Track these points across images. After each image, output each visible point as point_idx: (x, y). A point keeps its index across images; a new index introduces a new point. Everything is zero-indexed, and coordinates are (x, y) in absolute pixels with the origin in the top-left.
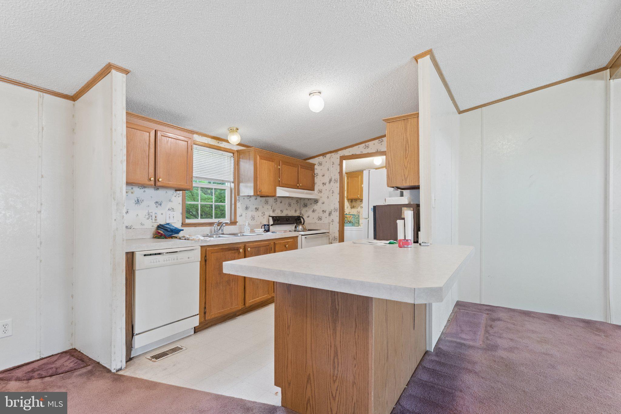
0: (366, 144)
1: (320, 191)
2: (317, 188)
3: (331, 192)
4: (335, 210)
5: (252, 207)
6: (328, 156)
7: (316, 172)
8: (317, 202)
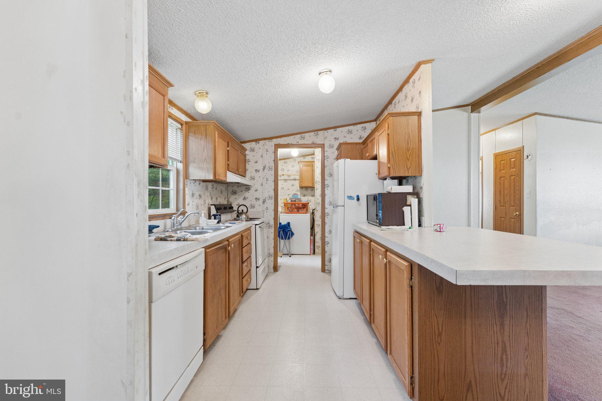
0: (302, 135)
1: (253, 178)
2: (248, 174)
3: (265, 179)
4: (270, 198)
5: (197, 194)
6: (261, 142)
7: (247, 157)
8: (249, 190)
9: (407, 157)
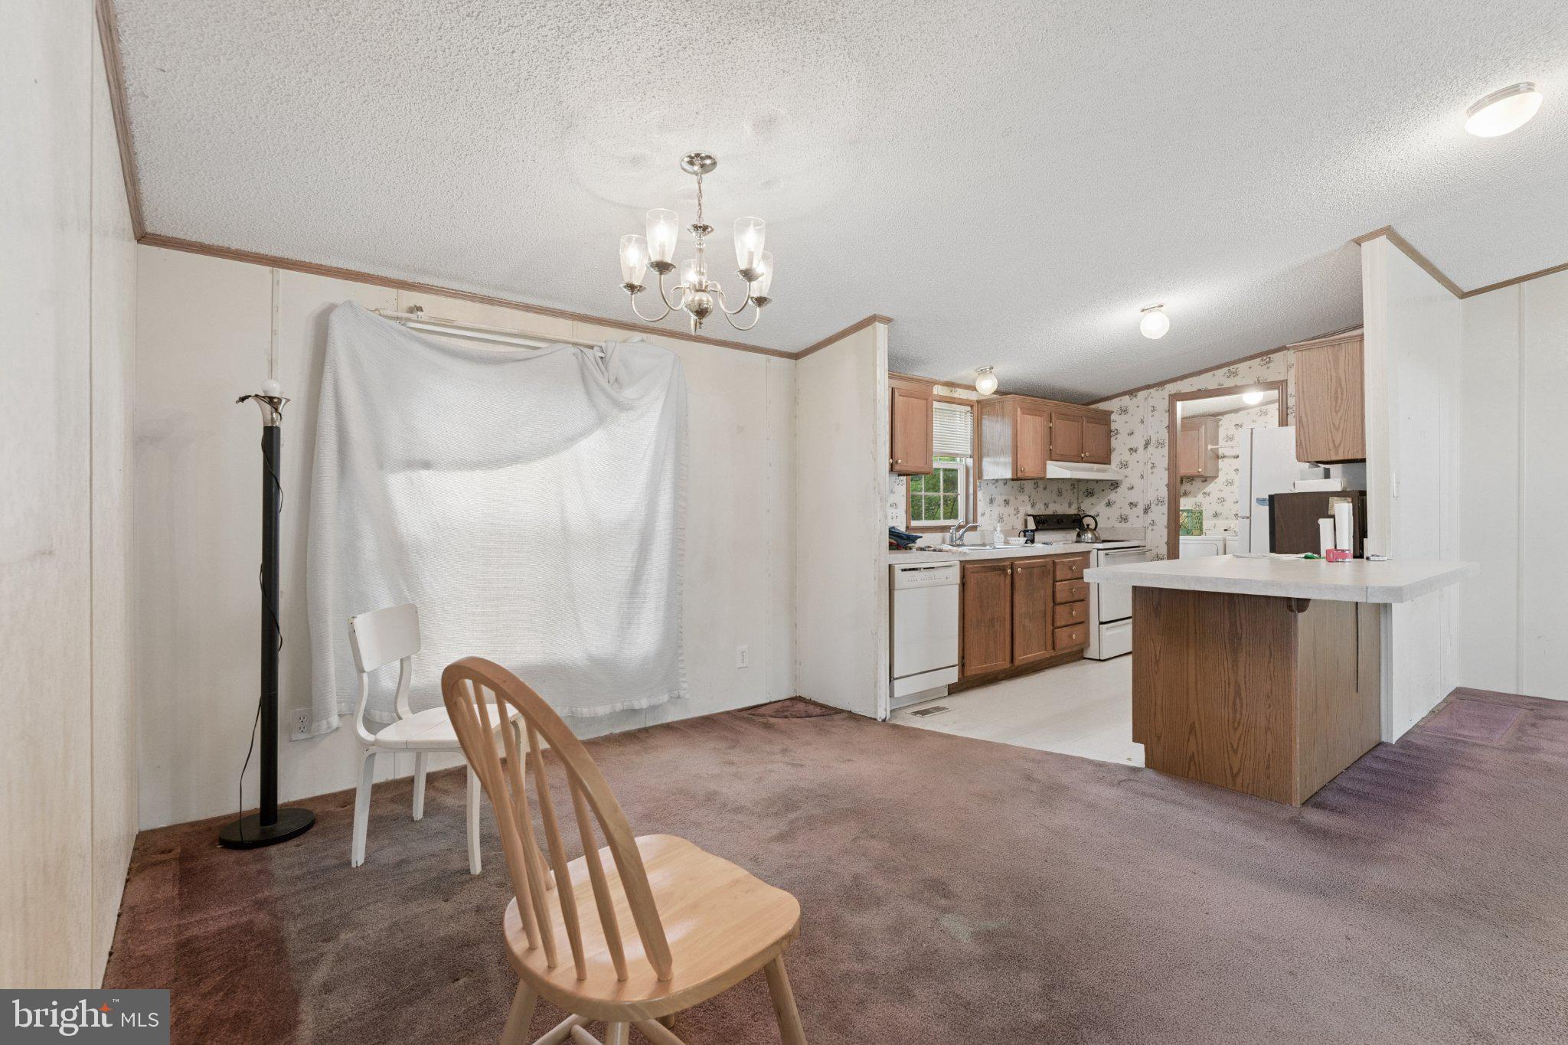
0: (1231, 367)
1: (1124, 465)
2: (1115, 458)
3: (1150, 465)
4: (1160, 502)
5: (1000, 499)
6: (1142, 394)
7: (1113, 426)
8: (1117, 487)
9: (1334, 424)
